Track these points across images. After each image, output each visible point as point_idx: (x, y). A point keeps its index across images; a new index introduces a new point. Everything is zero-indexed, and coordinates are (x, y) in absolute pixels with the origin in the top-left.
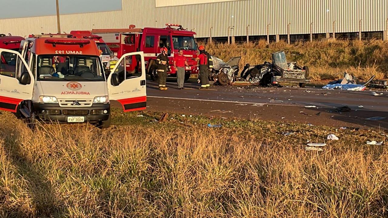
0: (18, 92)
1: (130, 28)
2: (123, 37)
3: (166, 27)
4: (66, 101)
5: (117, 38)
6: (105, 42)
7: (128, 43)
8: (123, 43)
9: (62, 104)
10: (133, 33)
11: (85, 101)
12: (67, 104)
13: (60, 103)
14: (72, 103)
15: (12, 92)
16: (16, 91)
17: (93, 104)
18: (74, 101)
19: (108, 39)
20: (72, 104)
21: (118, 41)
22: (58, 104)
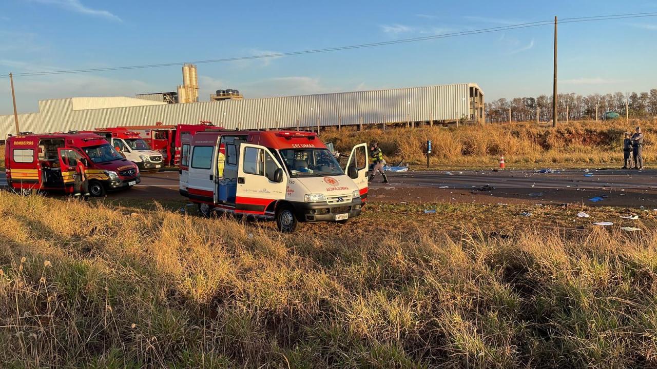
0: (268, 192)
1: (157, 125)
2: (154, 133)
3: (200, 123)
4: (332, 198)
5: (148, 134)
6: (143, 138)
7: (160, 138)
8: (154, 138)
9: (329, 202)
10: (166, 129)
11: (347, 197)
12: (332, 202)
13: (328, 201)
14: (337, 199)
15: (260, 192)
16: (265, 191)
17: (353, 199)
18: (338, 198)
19: (143, 135)
20: (338, 201)
21: (149, 137)
22: (326, 202)
